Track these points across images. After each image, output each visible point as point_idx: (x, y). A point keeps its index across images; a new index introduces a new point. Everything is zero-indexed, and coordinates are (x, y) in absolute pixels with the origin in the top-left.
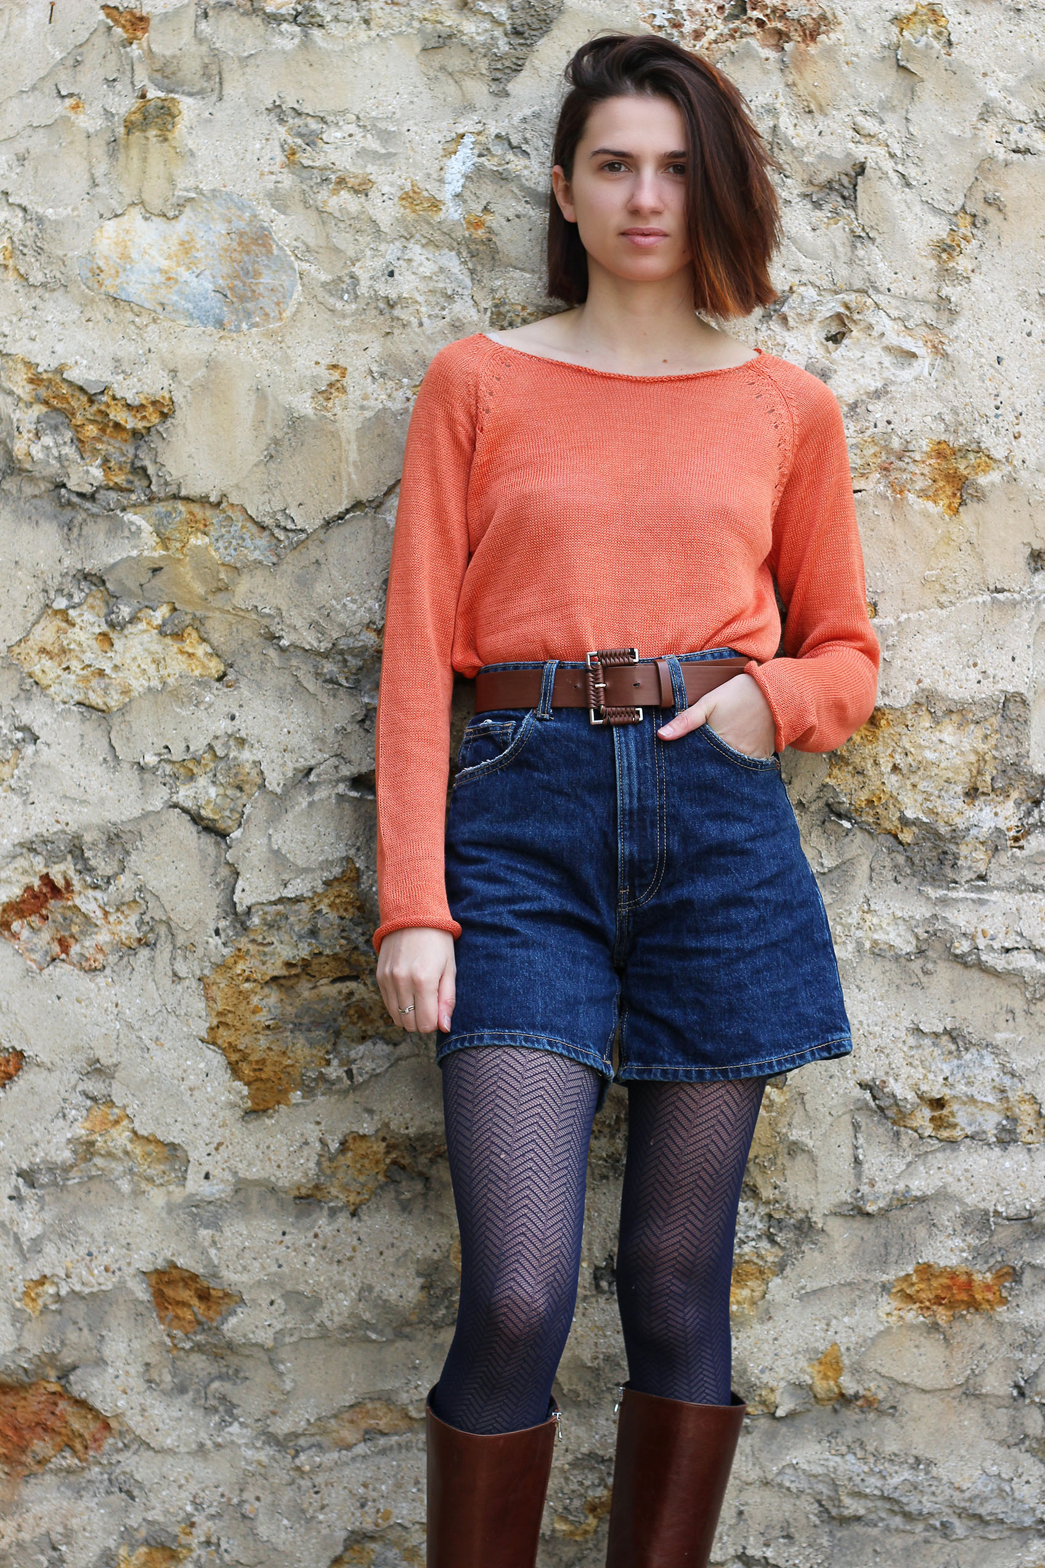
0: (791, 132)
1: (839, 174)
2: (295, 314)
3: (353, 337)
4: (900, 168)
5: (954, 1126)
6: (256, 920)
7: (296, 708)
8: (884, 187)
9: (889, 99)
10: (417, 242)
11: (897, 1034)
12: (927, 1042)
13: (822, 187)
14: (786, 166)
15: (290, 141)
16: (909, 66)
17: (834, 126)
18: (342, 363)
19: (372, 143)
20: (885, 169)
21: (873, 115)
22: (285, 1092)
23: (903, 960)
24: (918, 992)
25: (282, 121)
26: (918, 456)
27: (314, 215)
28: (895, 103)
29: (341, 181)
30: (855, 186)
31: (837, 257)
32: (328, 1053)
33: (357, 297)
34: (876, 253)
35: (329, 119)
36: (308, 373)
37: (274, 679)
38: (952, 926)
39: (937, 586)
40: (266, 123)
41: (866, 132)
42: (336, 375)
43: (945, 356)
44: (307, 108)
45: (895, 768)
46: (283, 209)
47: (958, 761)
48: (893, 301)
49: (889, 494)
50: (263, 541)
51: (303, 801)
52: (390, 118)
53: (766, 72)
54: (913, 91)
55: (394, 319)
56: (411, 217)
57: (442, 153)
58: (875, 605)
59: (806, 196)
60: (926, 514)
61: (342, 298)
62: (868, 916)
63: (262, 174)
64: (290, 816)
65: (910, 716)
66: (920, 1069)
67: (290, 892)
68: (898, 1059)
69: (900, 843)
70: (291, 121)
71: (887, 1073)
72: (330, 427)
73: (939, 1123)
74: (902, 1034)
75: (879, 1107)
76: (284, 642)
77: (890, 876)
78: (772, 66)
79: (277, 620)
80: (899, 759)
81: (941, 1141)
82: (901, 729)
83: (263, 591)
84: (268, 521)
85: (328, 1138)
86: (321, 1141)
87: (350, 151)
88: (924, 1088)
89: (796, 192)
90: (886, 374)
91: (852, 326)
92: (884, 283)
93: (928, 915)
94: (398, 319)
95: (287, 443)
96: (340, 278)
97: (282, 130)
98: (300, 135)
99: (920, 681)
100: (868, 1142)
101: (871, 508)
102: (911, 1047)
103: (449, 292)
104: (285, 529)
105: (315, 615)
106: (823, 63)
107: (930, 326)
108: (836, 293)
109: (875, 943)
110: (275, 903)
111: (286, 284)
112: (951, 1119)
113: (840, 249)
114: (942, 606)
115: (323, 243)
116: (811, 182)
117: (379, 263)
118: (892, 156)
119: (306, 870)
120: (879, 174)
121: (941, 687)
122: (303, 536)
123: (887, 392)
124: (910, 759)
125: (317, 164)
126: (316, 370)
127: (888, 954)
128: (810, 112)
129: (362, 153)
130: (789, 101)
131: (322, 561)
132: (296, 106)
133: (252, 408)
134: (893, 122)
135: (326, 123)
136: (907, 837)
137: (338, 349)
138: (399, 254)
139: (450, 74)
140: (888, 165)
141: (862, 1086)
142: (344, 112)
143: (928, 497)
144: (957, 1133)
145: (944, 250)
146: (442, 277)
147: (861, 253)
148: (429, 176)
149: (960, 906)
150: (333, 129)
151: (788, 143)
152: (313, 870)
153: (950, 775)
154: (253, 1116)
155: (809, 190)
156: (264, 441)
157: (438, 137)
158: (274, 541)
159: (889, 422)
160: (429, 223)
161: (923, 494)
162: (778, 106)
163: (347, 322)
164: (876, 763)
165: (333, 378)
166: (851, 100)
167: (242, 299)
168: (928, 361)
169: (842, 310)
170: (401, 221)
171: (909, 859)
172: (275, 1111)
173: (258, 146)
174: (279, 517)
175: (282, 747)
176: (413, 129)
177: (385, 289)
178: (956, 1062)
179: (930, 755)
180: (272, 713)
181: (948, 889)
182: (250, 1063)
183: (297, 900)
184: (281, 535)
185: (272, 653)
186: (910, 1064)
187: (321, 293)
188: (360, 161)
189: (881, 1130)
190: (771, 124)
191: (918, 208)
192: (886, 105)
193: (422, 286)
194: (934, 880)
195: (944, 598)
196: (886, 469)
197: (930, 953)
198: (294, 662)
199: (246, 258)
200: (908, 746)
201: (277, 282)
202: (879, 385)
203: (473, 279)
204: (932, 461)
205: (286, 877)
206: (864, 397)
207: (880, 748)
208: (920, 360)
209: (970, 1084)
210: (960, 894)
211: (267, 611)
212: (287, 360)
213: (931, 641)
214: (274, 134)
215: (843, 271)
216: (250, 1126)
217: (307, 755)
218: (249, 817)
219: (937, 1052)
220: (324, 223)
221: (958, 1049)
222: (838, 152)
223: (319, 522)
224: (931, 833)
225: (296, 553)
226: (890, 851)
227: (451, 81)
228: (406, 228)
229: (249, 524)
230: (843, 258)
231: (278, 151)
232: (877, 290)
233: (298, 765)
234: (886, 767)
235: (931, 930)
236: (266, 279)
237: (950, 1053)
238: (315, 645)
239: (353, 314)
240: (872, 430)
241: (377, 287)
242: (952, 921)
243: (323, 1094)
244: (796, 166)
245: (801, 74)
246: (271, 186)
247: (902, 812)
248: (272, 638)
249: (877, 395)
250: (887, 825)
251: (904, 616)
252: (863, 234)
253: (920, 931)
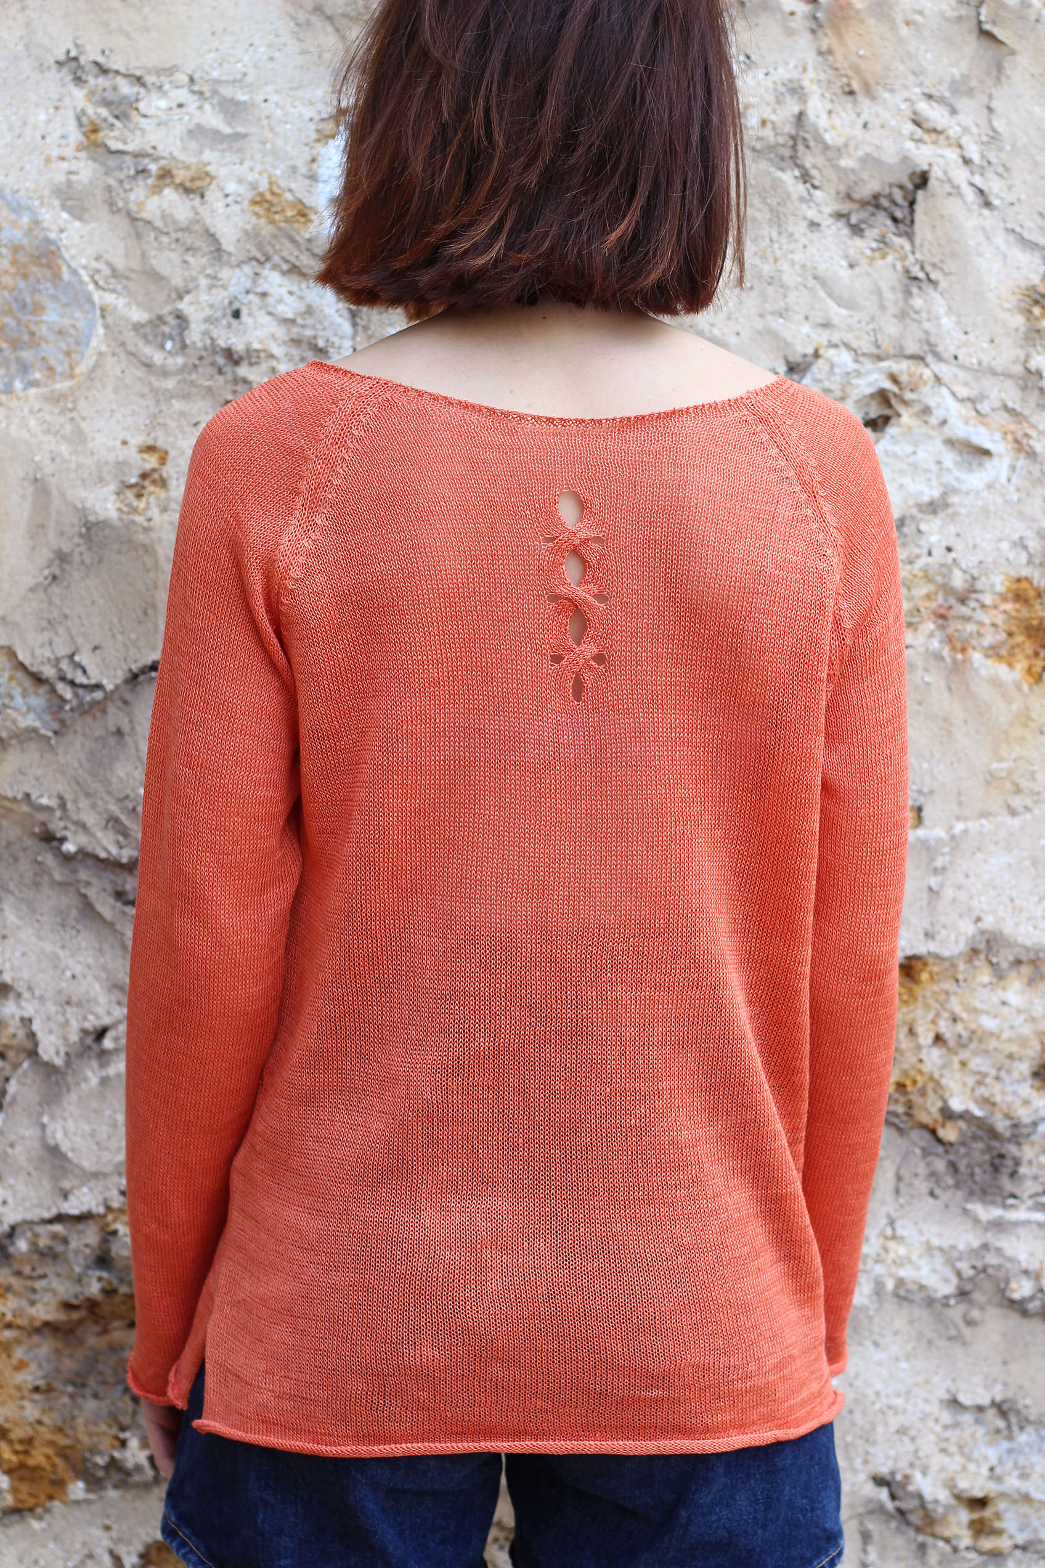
0: (823, 122)
1: (891, 185)
2: (93, 370)
3: (177, 405)
4: (978, 180)
5: (999, 1533)
6: (22, 1245)
7: (86, 940)
8: (953, 206)
9: (965, 78)
10: (275, 267)
11: (928, 1408)
12: (967, 1418)
13: (864, 204)
14: (814, 172)
15: (90, 111)
16: (996, 31)
17: (885, 115)
18: (161, 443)
19: (213, 119)
20: (957, 181)
21: (941, 100)
22: (59, 1484)
23: (938, 1306)
24: (957, 1349)
25: (78, 80)
26: (988, 600)
27: (123, 224)
28: (974, 83)
29: (165, 175)
30: (912, 203)
31: (883, 307)
32: (123, 1429)
33: (184, 346)
34: (939, 304)
35: (150, 79)
36: (111, 458)
37: (51, 900)
38: (1011, 1260)
39: (1008, 786)
40: (56, 82)
41: (931, 125)
42: (152, 462)
43: (1032, 455)
44: (116, 63)
45: (938, 1039)
46: (78, 212)
47: (1027, 1030)
48: (962, 375)
49: (946, 652)
50: (38, 700)
51: (92, 1075)
52: (238, 81)
53: (790, 32)
54: (999, 68)
55: (236, 380)
56: (267, 230)
57: (314, 136)
58: (919, 810)
59: (839, 216)
60: (996, 683)
61: (162, 347)
62: (892, 1245)
63: (48, 160)
64: (73, 1097)
65: (962, 966)
66: (959, 1459)
67: (73, 1207)
68: (927, 1444)
69: (939, 1141)
70: (92, 81)
71: (912, 1465)
72: (142, 537)
73: (980, 1528)
74: (934, 1408)
75: (901, 1512)
76: (70, 847)
77: (923, 1186)
78: (799, 24)
79: (58, 814)
80: (944, 1027)
81: (981, 1553)
82: (949, 985)
83: (39, 772)
84: (49, 672)
85: (122, 1550)
86: (111, 1553)
87: (179, 129)
88: (963, 1484)
89: (828, 210)
90: (947, 478)
91: (901, 409)
92: (948, 347)
93: (976, 1244)
94: (245, 381)
95: (76, 559)
96: (160, 318)
97: (79, 95)
98: (107, 104)
99: (979, 919)
100: (881, 1556)
101: (920, 672)
102: (946, 1427)
103: (321, 343)
104: (72, 683)
105: (114, 808)
106: (871, 22)
107: (1011, 412)
108: (879, 358)
109: (900, 1282)
110: (51, 1221)
111: (81, 324)
112: (997, 1525)
113: (889, 296)
114: (1013, 813)
115: (135, 264)
116: (849, 197)
117: (220, 297)
118: (967, 161)
119: (96, 1175)
120: (948, 188)
121: (1008, 929)
122: (98, 695)
123: (947, 505)
124: (959, 1028)
125: (130, 147)
126: (125, 454)
127: (918, 1297)
128: (851, 93)
129: (198, 132)
130: (823, 76)
131: (126, 728)
132: (101, 59)
133: (27, 507)
134: (969, 113)
135: (143, 85)
136: (949, 1133)
137: (155, 422)
138: (248, 284)
139: (330, 19)
140: (961, 175)
141: (880, 1481)
142: (171, 70)
143: (1000, 658)
144: (1004, 1543)
145: (1036, 302)
146: (310, 321)
147: (917, 302)
148: (294, 169)
149: (1022, 1231)
150: (154, 95)
151: (819, 139)
152: (105, 1175)
153: (1014, 1048)
154: (16, 1517)
155: (845, 207)
156: (45, 554)
157: (308, 113)
158: (56, 701)
159: (949, 549)
160: (293, 240)
161: (993, 652)
162: (806, 83)
163: (170, 384)
164: (912, 1032)
165: (148, 466)
166: (911, 78)
167: (15, 344)
168: (1006, 462)
169: (888, 385)
170: (252, 235)
171: (953, 1167)
172: (48, 1510)
173: (43, 117)
174: (65, 665)
175: (63, 998)
176: (274, 98)
177: (226, 338)
178: (1005, 1445)
179: (988, 1023)
180: (49, 948)
181: (1005, 1207)
182: (10, 1442)
183: (84, 1217)
184: (67, 693)
185: (49, 859)
186: (943, 1451)
187: (133, 341)
188: (194, 145)
189: (900, 1541)
190: (796, 110)
191: (1000, 239)
192: (961, 88)
193: (281, 332)
194: (986, 1193)
195: (1017, 802)
196: (943, 617)
197: (977, 1296)
198: (83, 875)
199: (22, 285)
200: (958, 1009)
201: (66, 322)
202: (936, 493)
203: (355, 325)
204: (1009, 606)
205: (66, 1184)
206: (914, 511)
207: (919, 1012)
208: (995, 461)
209: (1024, 1476)
210: (1020, 1214)
211: (44, 801)
212: (79, 438)
213: (996, 863)
214: (67, 101)
215: (892, 328)
216: (11, 1532)
217: (100, 1010)
218: (14, 1099)
219: (981, 1431)
220: (139, 236)
221: (1009, 1427)
222: (890, 154)
223: (120, 676)
224: (984, 1130)
225: (89, 719)
226: (926, 1153)
227: (329, 29)
228: (260, 246)
229: (19, 675)
230: (892, 309)
231: (72, 126)
232: (938, 356)
233: (88, 1025)
234: (925, 1037)
235: (979, 1264)
236: (52, 316)
237: (998, 1431)
238: (114, 851)
239: (181, 370)
240: (924, 560)
241: (215, 333)
242: (1009, 1252)
243: (116, 1487)
244: (831, 174)
245: (840, 36)
246: (61, 178)
247: (945, 1101)
248: (50, 839)
249: (933, 508)
250: (924, 1118)
251: (959, 827)
252: (921, 275)
253: (964, 1266)
